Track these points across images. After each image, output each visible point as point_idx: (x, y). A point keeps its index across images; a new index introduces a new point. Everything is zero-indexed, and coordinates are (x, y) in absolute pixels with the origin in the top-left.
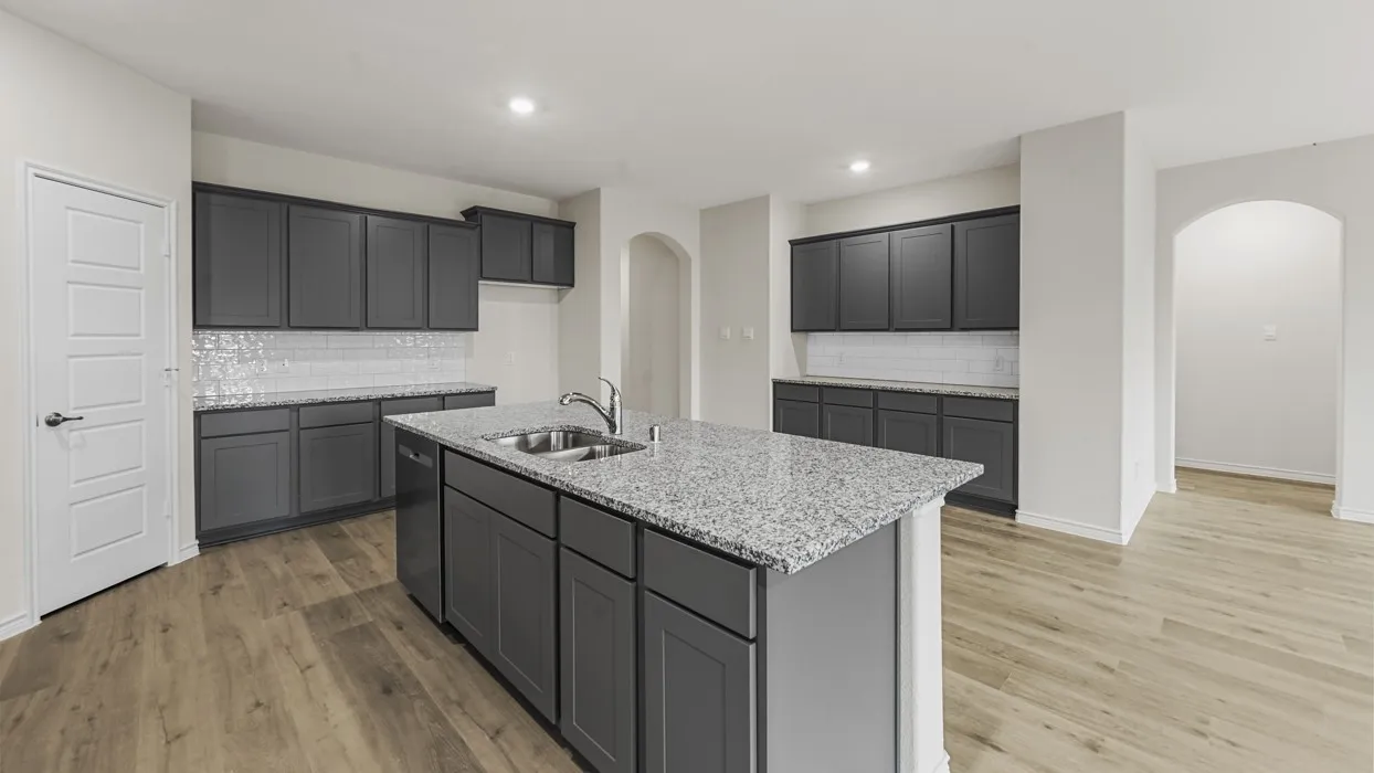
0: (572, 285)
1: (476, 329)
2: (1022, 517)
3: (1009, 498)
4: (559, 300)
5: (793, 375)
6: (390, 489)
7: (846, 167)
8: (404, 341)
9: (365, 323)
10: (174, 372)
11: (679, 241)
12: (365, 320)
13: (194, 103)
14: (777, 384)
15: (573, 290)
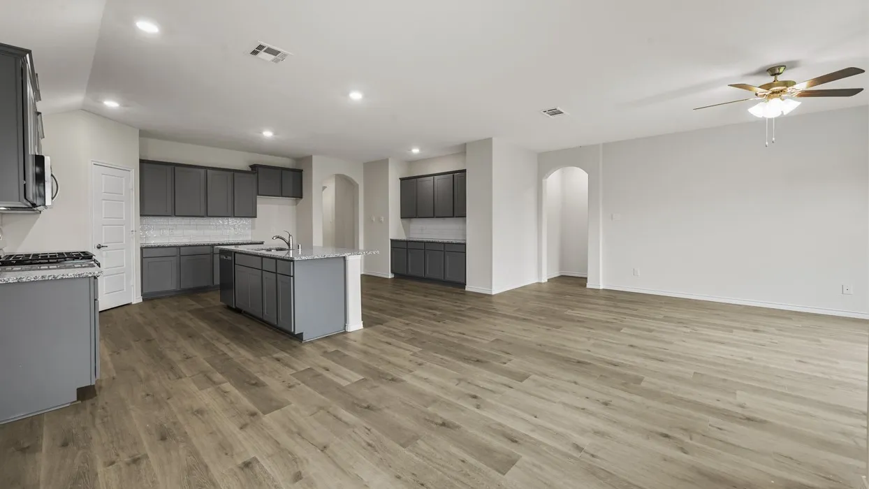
0: (302, 198)
1: (256, 217)
2: (467, 289)
3: (463, 281)
4: (297, 204)
5: (403, 237)
6: (217, 282)
7: (410, 150)
8: (223, 222)
9: (206, 215)
10: (134, 232)
11: (353, 178)
12: (206, 213)
13: (140, 131)
14: (392, 241)
15: (301, 201)
